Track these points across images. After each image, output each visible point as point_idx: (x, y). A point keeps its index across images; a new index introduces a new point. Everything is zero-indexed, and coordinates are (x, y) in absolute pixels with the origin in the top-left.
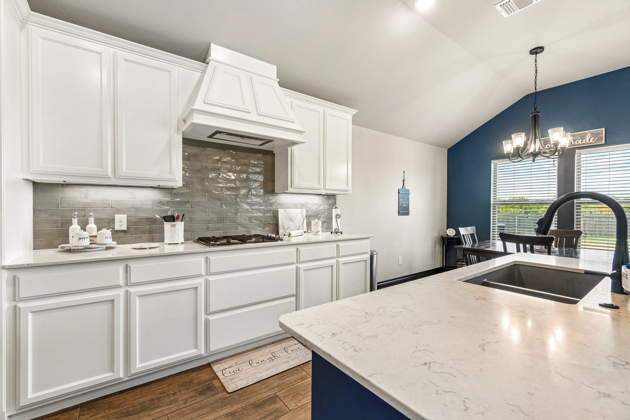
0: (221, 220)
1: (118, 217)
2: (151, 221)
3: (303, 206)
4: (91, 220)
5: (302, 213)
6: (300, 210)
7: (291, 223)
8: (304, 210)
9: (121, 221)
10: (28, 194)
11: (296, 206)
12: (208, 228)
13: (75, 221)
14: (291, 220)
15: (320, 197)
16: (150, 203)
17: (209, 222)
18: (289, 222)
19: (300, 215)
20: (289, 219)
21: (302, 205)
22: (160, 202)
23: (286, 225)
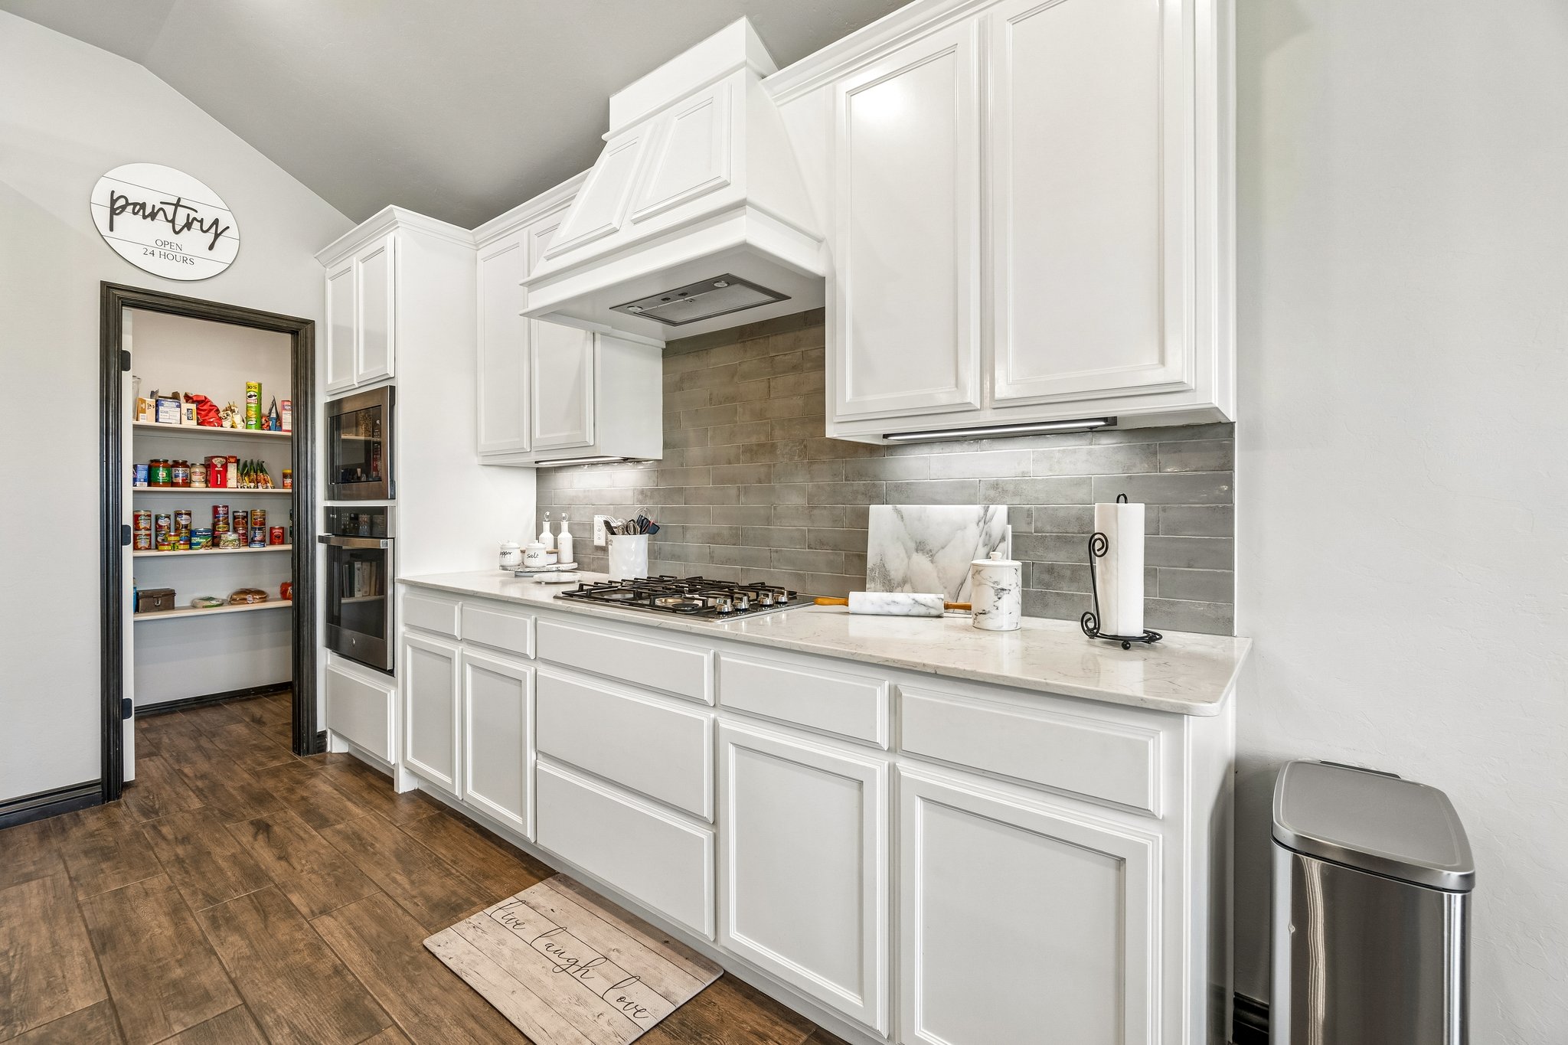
3: (996, 491)
4: (565, 525)
5: (985, 520)
6: (976, 510)
7: (921, 561)
8: (1000, 512)
9: (599, 530)
11: (962, 493)
14: (921, 547)
15: (1106, 444)
16: (630, 493)
18: (909, 557)
19: (973, 535)
20: (913, 545)
21: (995, 486)
22: (642, 492)
23: (896, 567)
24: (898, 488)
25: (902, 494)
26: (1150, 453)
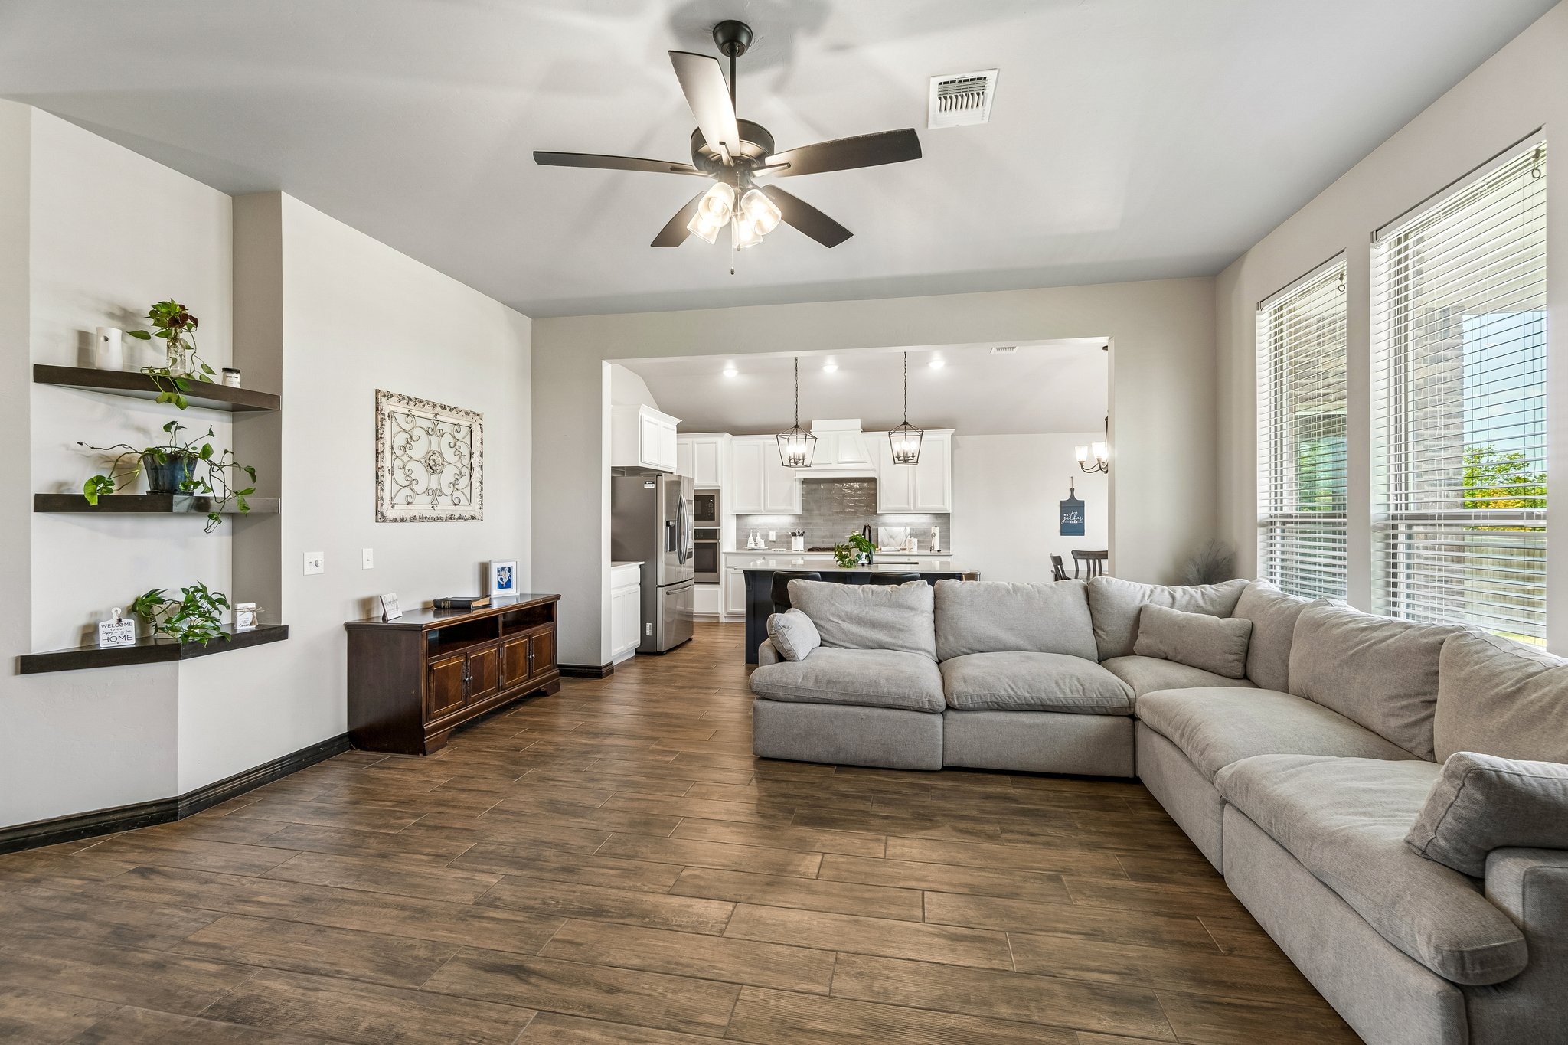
0: (832, 536)
1: (771, 532)
2: (787, 535)
3: (906, 525)
4: (758, 534)
5: (905, 531)
6: (903, 529)
7: (891, 540)
8: (908, 529)
9: (772, 538)
10: (734, 520)
11: (900, 525)
12: (823, 542)
13: (751, 535)
14: (891, 537)
15: (928, 516)
16: (786, 524)
17: (824, 537)
18: (888, 539)
19: (903, 533)
21: (906, 523)
22: (793, 523)
23: (886, 541)
24: (883, 523)
25: (884, 525)
26: (937, 518)
